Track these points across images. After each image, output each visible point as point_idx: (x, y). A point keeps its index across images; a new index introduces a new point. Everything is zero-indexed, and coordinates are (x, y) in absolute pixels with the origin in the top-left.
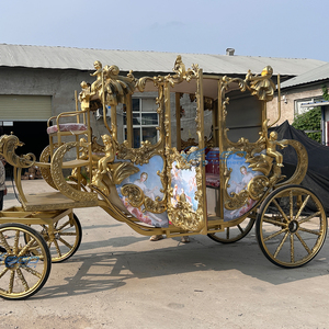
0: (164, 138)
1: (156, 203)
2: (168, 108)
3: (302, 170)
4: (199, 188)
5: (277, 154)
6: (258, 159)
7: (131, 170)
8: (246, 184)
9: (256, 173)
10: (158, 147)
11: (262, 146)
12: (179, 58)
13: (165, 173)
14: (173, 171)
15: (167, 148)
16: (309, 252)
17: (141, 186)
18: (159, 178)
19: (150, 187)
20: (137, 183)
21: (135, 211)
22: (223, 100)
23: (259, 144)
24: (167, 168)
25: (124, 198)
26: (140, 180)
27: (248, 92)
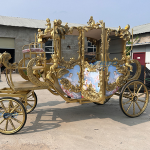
0: (81, 57)
1: (76, 88)
2: (83, 42)
3: (139, 73)
4: (100, 81)
5: (130, 66)
6: (121, 68)
7: (65, 71)
8: (116, 79)
9: (120, 74)
10: (78, 61)
11: (124, 62)
12: (92, 18)
13: (81, 73)
14: (85, 73)
15: (82, 62)
16: (141, 110)
17: (70, 79)
18: (78, 76)
19: (74, 80)
20: (68, 78)
21: (66, 91)
22: (108, 40)
23: (122, 61)
24: (82, 71)
25: (62, 85)
26: (69, 77)
27: (119, 36)
